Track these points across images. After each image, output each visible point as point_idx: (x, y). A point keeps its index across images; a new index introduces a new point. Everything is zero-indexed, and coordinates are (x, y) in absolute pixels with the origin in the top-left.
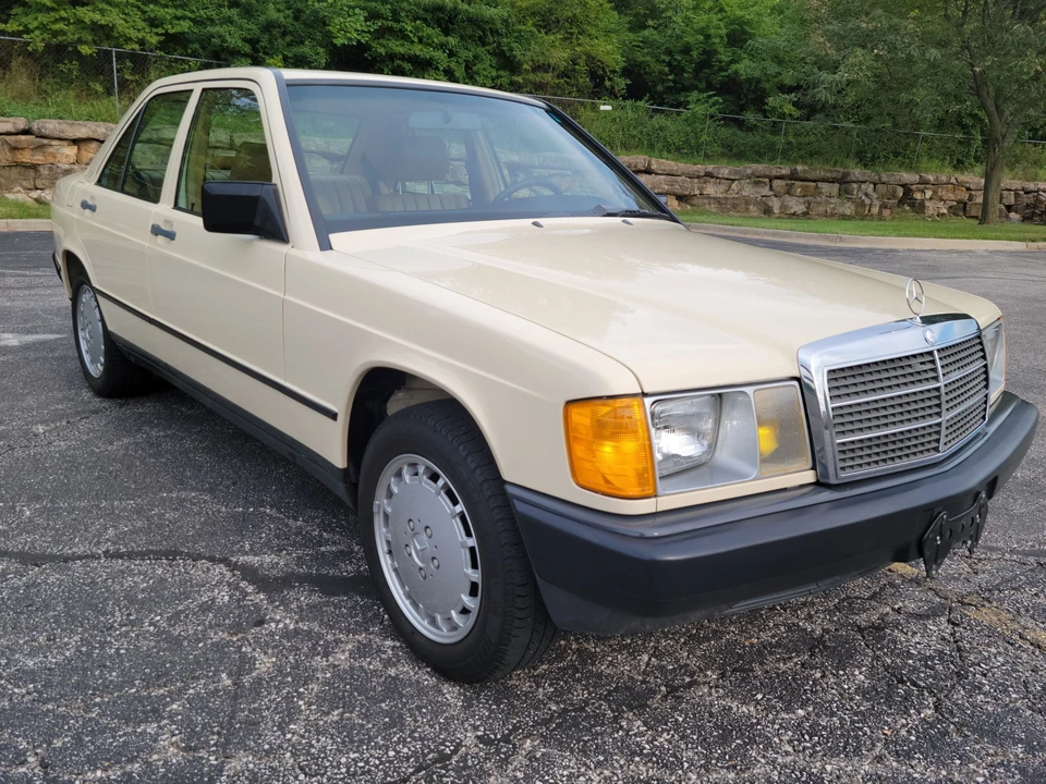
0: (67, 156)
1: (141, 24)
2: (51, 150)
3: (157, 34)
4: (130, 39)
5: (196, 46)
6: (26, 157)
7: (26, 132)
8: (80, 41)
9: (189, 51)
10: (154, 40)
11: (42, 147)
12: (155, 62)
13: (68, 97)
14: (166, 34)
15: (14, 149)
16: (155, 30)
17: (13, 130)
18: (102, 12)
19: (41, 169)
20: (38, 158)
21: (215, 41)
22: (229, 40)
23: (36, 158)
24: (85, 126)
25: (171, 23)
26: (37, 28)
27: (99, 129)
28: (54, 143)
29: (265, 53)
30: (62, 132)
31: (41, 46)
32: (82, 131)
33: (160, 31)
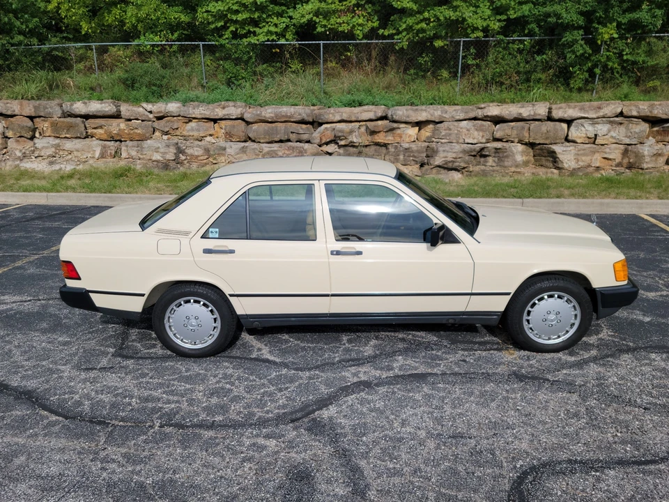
0: (410, 136)
1: (488, 12)
2: (398, 131)
3: (499, 21)
4: (477, 29)
5: (533, 26)
6: (380, 138)
7: (384, 118)
8: (436, 37)
9: (526, 31)
10: (495, 26)
11: (392, 130)
12: (495, 46)
13: (420, 86)
14: (508, 20)
15: (373, 133)
16: (499, 17)
17: (374, 118)
18: (455, 8)
19: (390, 147)
20: (389, 139)
21: (552, 20)
22: (565, 15)
23: (387, 138)
24: (425, 110)
25: (514, 9)
26: (405, 30)
27: (436, 113)
28: (402, 126)
29: (599, 23)
30: (408, 117)
31: (405, 44)
32: (423, 116)
33: (504, 17)
